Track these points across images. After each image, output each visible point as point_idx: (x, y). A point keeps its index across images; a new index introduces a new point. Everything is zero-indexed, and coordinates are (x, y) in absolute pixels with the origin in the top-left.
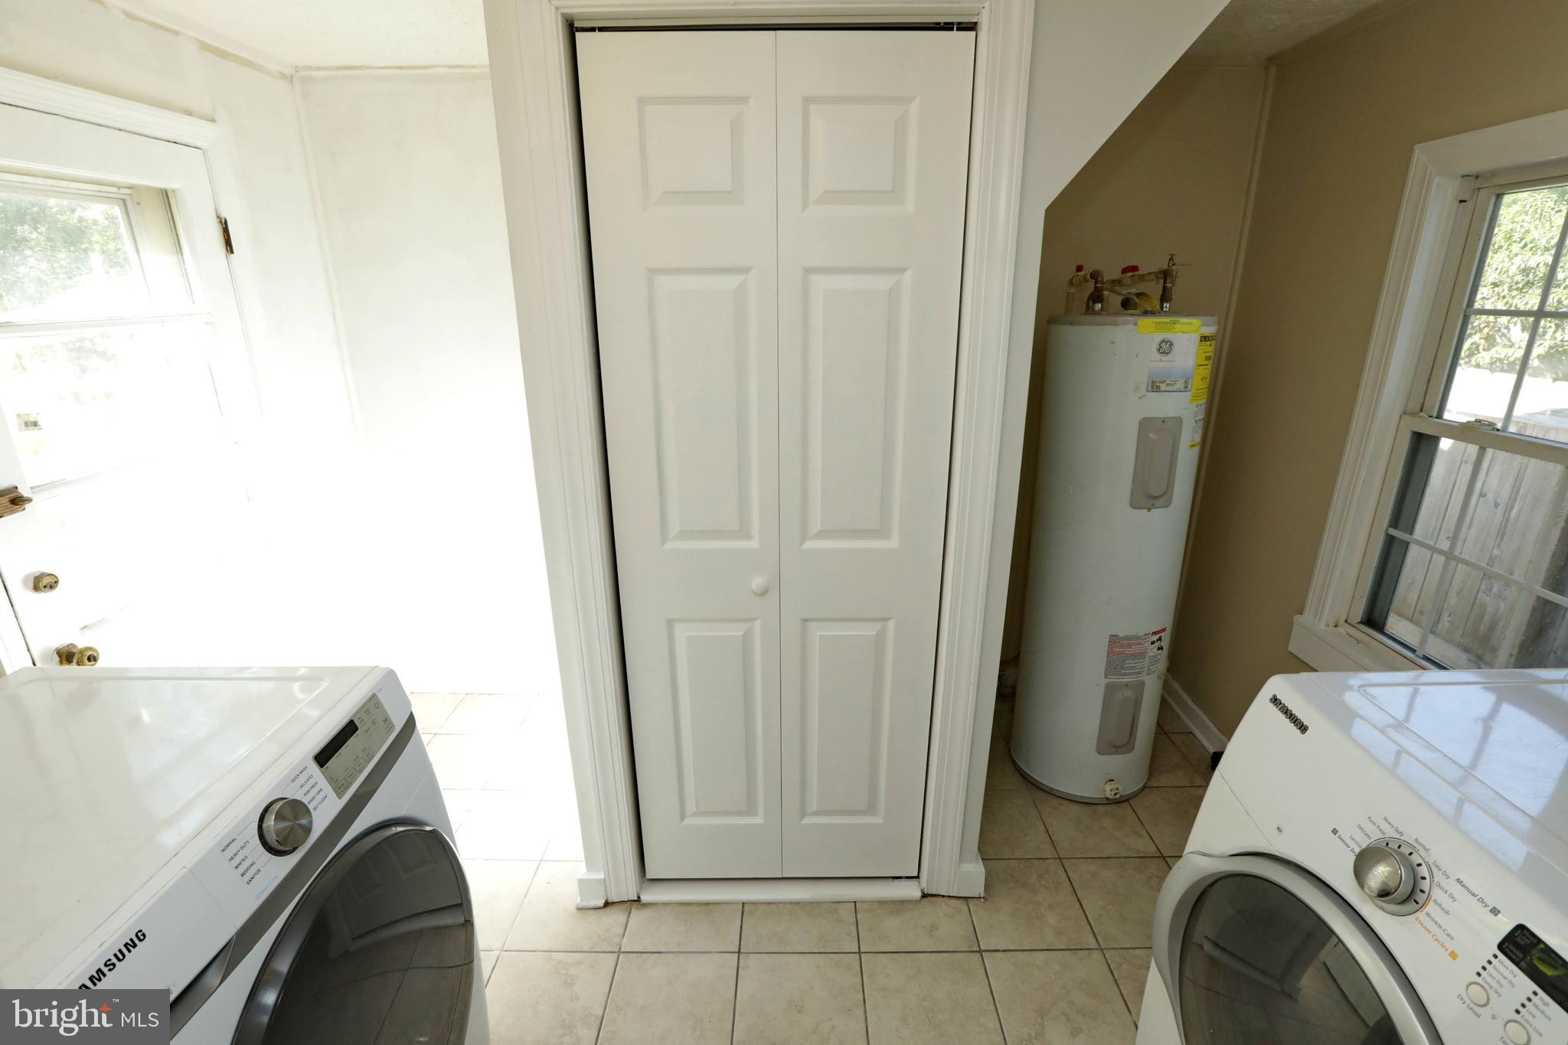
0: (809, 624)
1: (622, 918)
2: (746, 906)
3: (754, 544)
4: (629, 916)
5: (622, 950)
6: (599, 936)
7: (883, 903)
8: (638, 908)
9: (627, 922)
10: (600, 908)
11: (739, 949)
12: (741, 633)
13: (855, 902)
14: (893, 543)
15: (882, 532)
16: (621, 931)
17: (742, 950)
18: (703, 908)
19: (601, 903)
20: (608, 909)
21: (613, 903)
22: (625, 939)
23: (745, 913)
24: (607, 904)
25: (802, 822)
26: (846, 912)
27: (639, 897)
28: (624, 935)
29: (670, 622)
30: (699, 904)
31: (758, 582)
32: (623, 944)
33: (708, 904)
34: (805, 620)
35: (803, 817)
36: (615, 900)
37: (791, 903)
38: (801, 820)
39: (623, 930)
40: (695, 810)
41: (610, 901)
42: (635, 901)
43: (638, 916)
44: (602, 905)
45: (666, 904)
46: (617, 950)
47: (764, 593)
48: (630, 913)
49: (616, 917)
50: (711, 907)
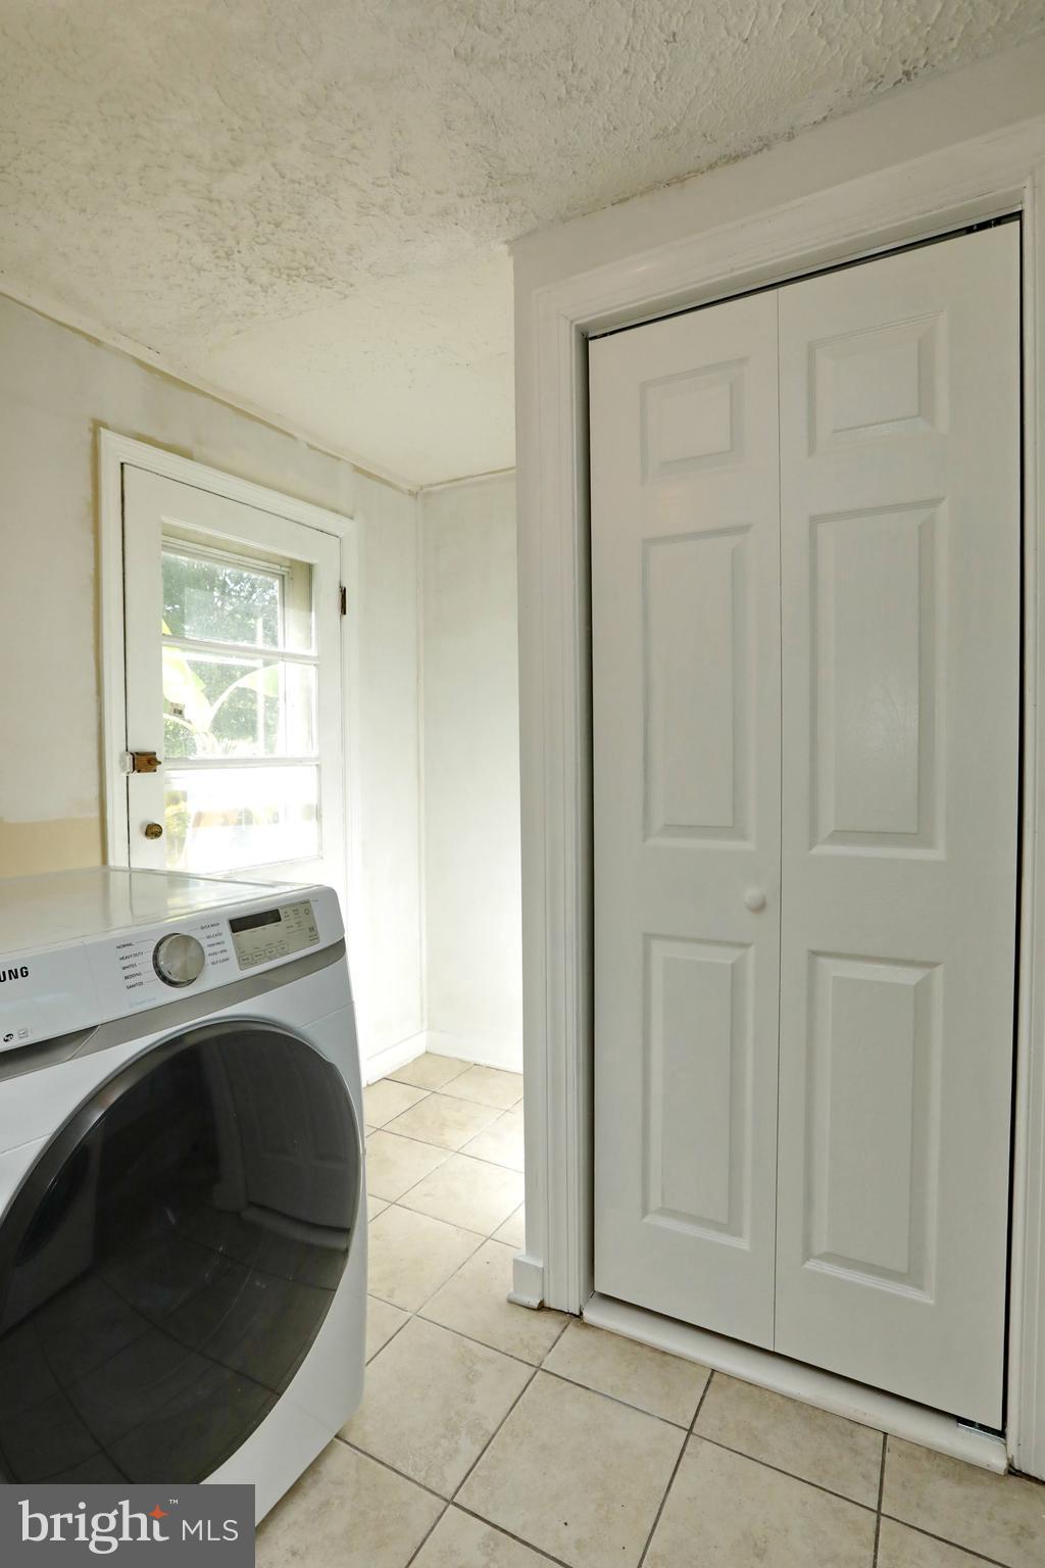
0: (822, 960)
1: (555, 1330)
2: (716, 1375)
3: (749, 846)
4: (563, 1331)
5: (542, 1367)
6: (522, 1340)
7: (933, 1454)
8: (576, 1326)
9: (559, 1337)
10: (534, 1309)
11: (692, 1427)
12: (730, 962)
13: (886, 1434)
14: (937, 854)
15: (919, 837)
16: (549, 1344)
17: (694, 1431)
18: (659, 1356)
19: (535, 1303)
20: (542, 1314)
21: (550, 1309)
22: (550, 1355)
23: (712, 1384)
24: (542, 1307)
25: (806, 1266)
26: (869, 1443)
27: (581, 1313)
28: (550, 1350)
29: (648, 937)
30: (655, 1350)
31: (752, 893)
32: (545, 1362)
33: (664, 1353)
34: (815, 953)
35: (808, 1259)
36: (553, 1306)
37: (783, 1396)
38: (804, 1263)
39: (551, 1344)
40: (660, 1205)
41: (547, 1305)
42: (575, 1315)
43: (573, 1335)
44: (536, 1306)
45: (612, 1334)
46: (536, 1364)
47: (760, 908)
48: (566, 1327)
49: (547, 1326)
50: (667, 1358)
